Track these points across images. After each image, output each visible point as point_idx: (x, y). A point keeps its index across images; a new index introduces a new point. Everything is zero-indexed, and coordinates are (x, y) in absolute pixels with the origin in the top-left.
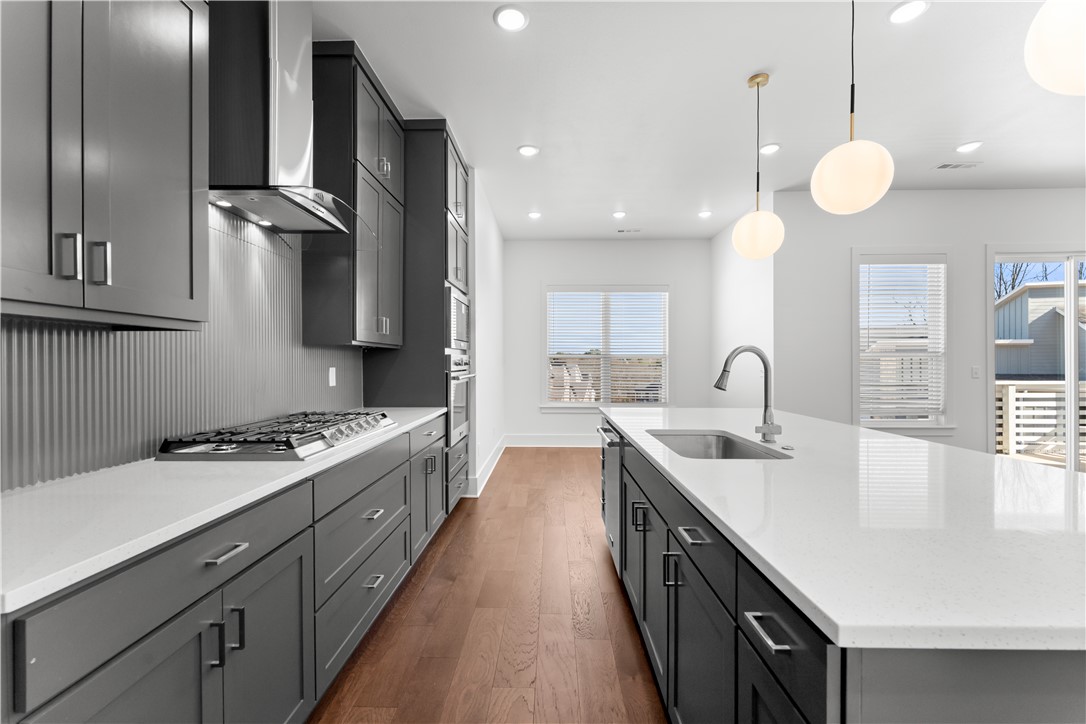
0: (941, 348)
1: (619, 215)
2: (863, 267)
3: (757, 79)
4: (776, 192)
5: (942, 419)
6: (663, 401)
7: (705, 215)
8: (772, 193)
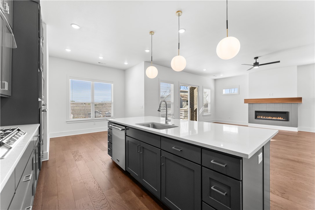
0: (173, 102)
1: (101, 58)
2: (161, 83)
3: (152, 32)
4: (145, 62)
5: (173, 116)
6: (111, 116)
7: (126, 63)
8: (144, 62)
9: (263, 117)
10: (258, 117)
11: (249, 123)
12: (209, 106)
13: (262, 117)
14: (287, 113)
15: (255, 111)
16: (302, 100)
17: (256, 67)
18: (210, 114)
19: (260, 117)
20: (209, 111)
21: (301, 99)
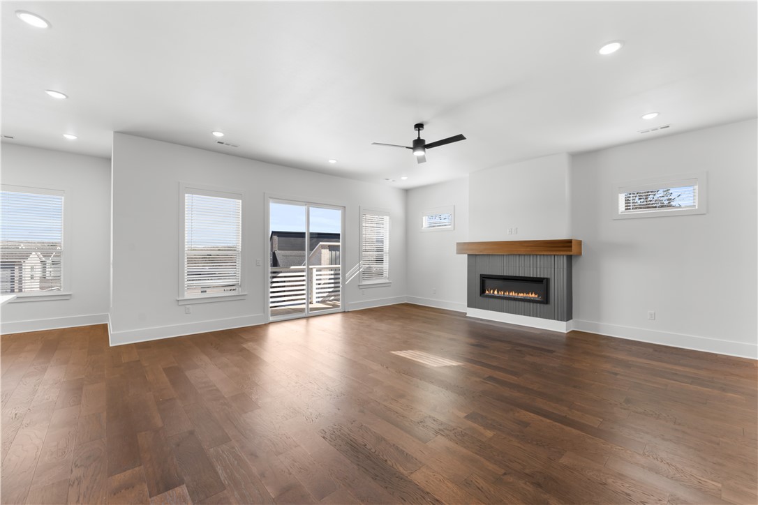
0: (240, 249)
2: (188, 196)
4: (116, 133)
8: (113, 134)
9: (498, 292)
10: (487, 292)
11: (468, 306)
12: (386, 259)
13: (496, 292)
14: (545, 281)
15: (481, 275)
16: (571, 247)
17: (419, 153)
18: (387, 281)
19: (492, 292)
20: (386, 274)
21: (569, 244)
